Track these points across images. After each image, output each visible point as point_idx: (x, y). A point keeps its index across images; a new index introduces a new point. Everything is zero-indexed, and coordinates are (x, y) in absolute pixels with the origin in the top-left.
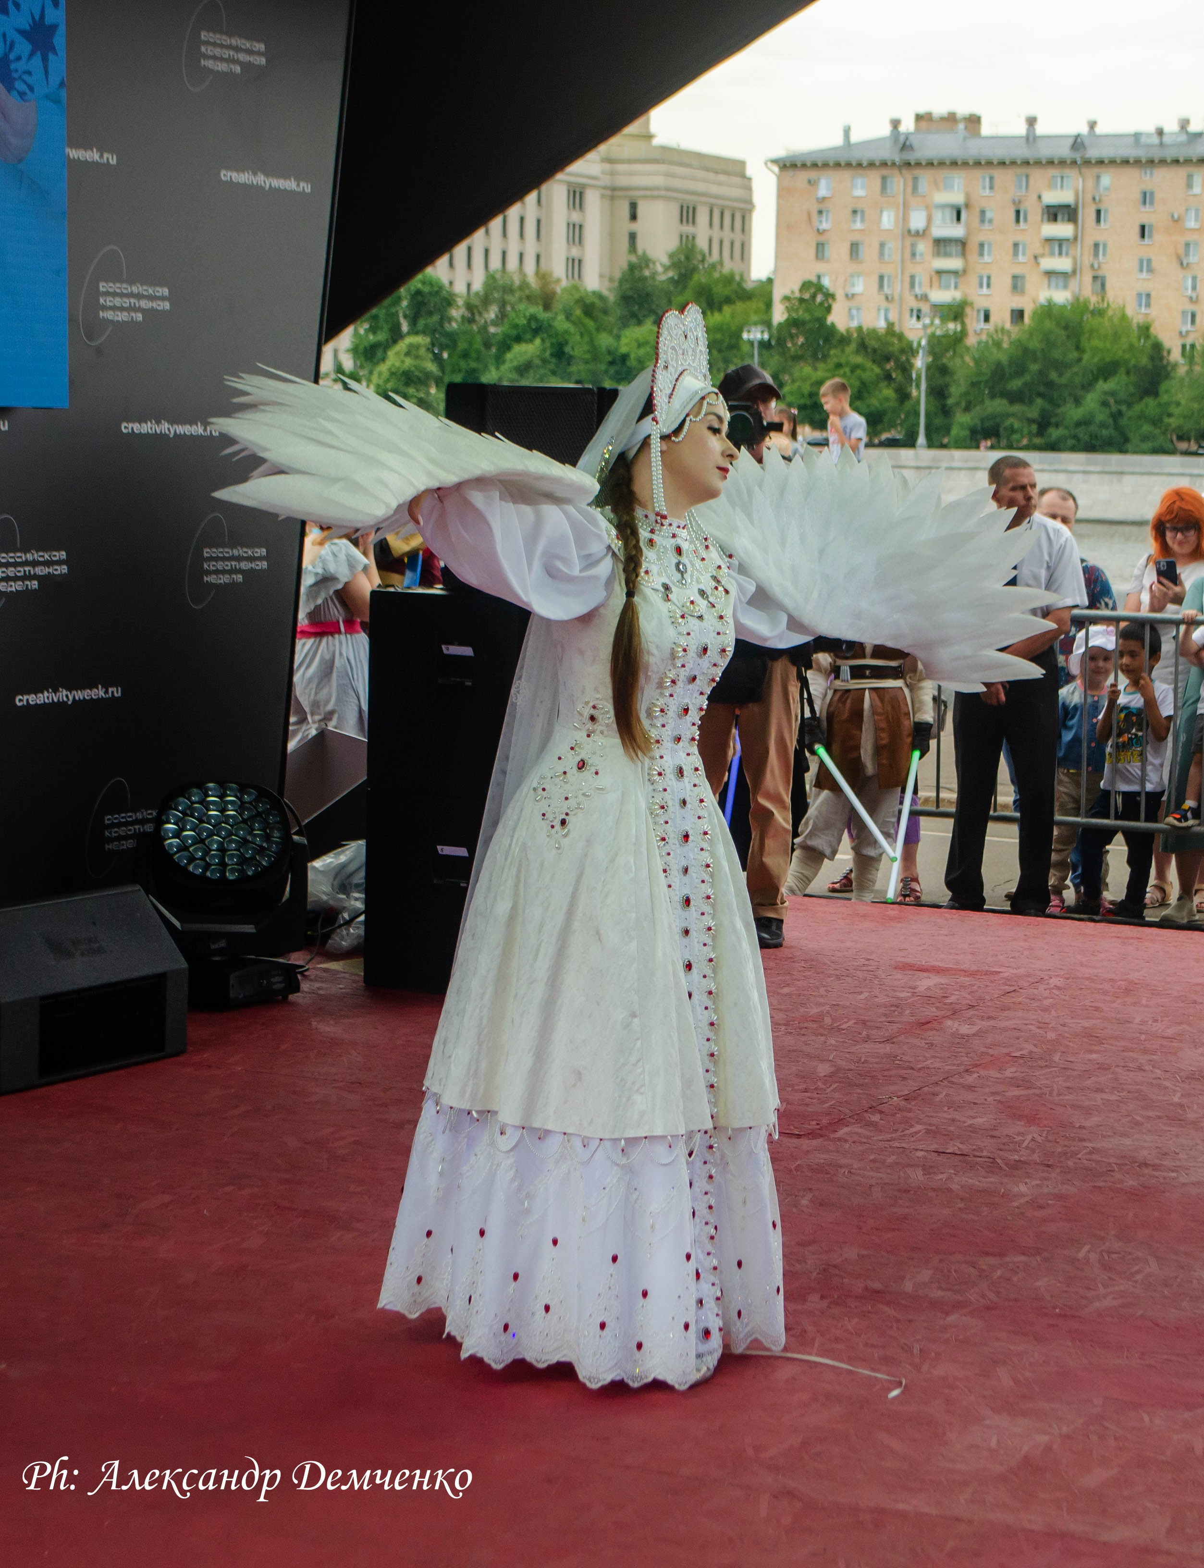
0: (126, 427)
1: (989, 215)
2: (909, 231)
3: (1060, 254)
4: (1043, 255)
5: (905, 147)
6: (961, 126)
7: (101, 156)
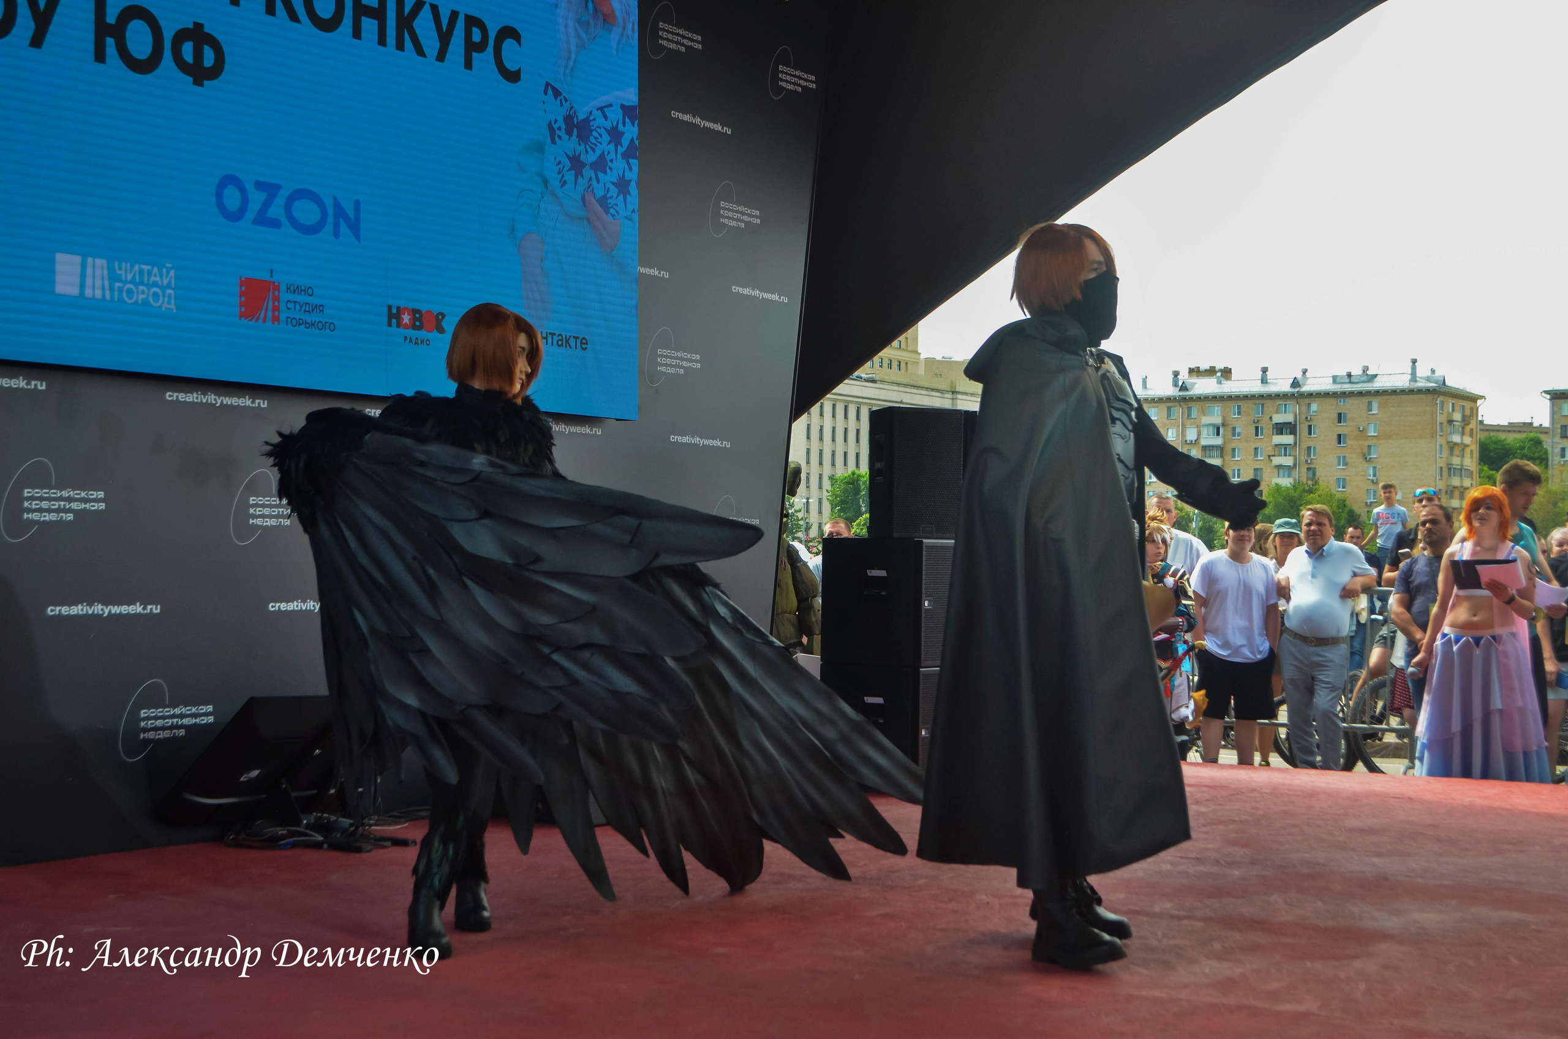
0: (673, 438)
1: (1238, 430)
2: (1186, 441)
3: (1285, 455)
4: (1274, 456)
5: (1184, 388)
6: (1219, 374)
7: (659, 273)
